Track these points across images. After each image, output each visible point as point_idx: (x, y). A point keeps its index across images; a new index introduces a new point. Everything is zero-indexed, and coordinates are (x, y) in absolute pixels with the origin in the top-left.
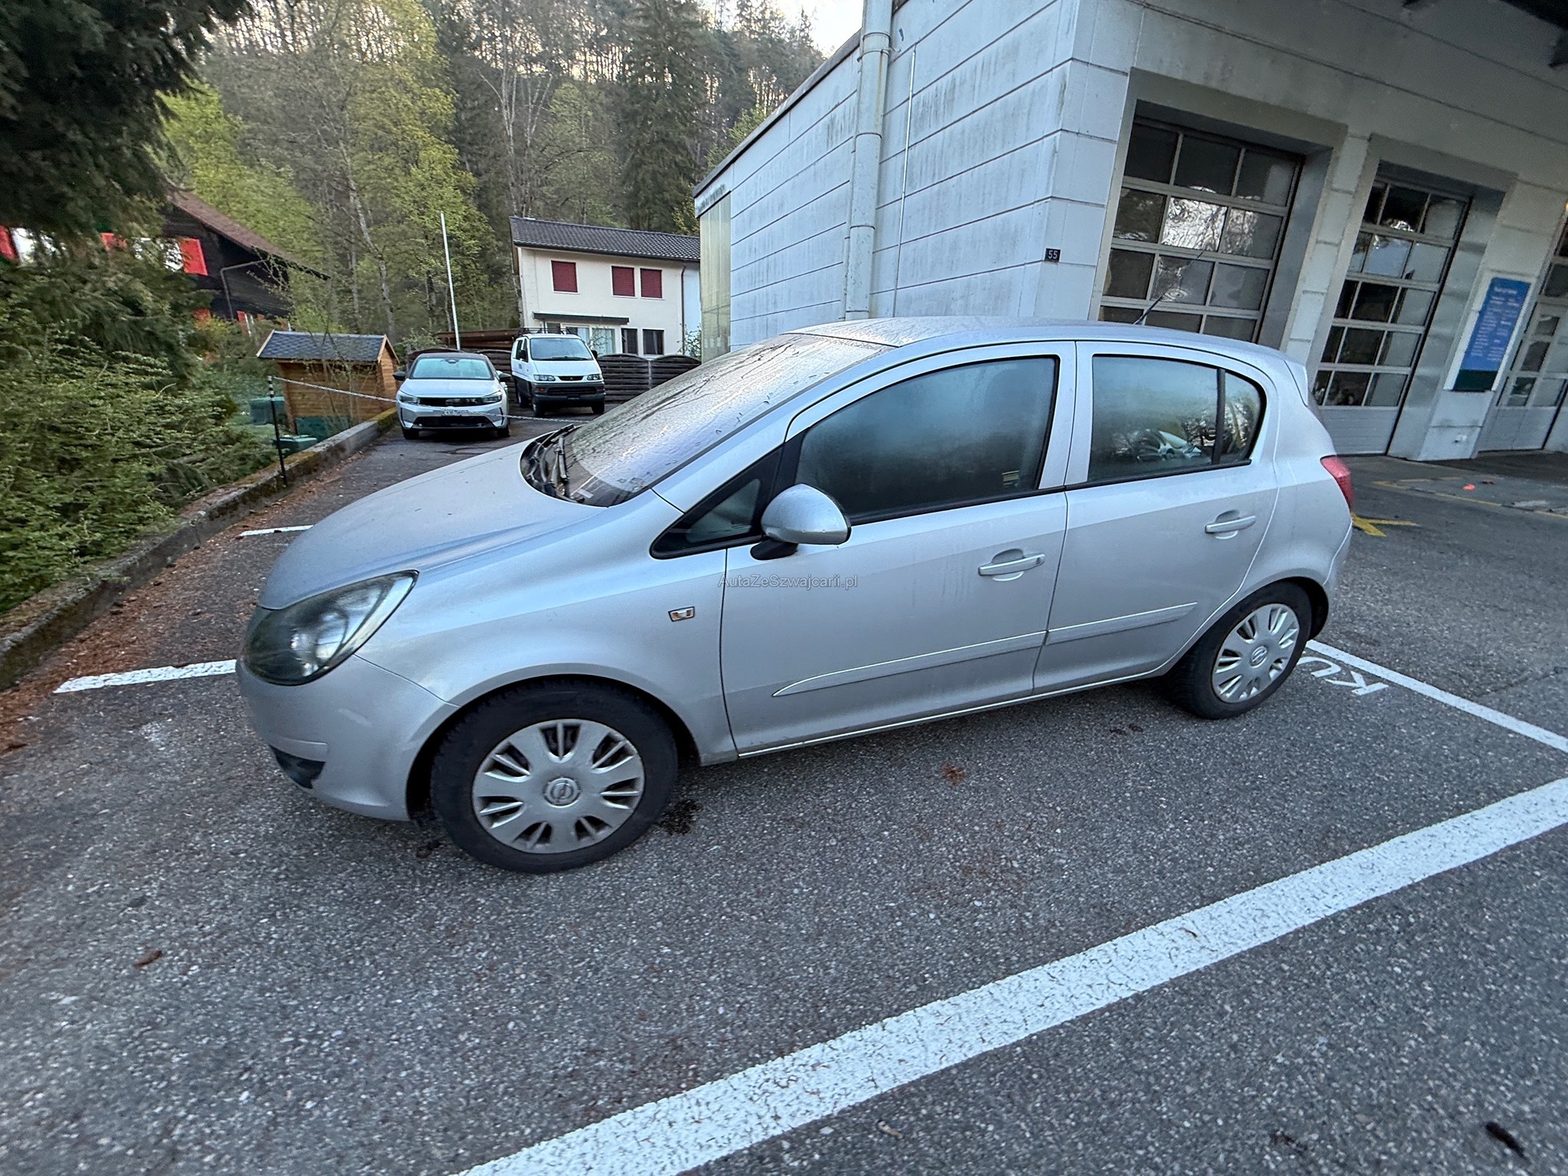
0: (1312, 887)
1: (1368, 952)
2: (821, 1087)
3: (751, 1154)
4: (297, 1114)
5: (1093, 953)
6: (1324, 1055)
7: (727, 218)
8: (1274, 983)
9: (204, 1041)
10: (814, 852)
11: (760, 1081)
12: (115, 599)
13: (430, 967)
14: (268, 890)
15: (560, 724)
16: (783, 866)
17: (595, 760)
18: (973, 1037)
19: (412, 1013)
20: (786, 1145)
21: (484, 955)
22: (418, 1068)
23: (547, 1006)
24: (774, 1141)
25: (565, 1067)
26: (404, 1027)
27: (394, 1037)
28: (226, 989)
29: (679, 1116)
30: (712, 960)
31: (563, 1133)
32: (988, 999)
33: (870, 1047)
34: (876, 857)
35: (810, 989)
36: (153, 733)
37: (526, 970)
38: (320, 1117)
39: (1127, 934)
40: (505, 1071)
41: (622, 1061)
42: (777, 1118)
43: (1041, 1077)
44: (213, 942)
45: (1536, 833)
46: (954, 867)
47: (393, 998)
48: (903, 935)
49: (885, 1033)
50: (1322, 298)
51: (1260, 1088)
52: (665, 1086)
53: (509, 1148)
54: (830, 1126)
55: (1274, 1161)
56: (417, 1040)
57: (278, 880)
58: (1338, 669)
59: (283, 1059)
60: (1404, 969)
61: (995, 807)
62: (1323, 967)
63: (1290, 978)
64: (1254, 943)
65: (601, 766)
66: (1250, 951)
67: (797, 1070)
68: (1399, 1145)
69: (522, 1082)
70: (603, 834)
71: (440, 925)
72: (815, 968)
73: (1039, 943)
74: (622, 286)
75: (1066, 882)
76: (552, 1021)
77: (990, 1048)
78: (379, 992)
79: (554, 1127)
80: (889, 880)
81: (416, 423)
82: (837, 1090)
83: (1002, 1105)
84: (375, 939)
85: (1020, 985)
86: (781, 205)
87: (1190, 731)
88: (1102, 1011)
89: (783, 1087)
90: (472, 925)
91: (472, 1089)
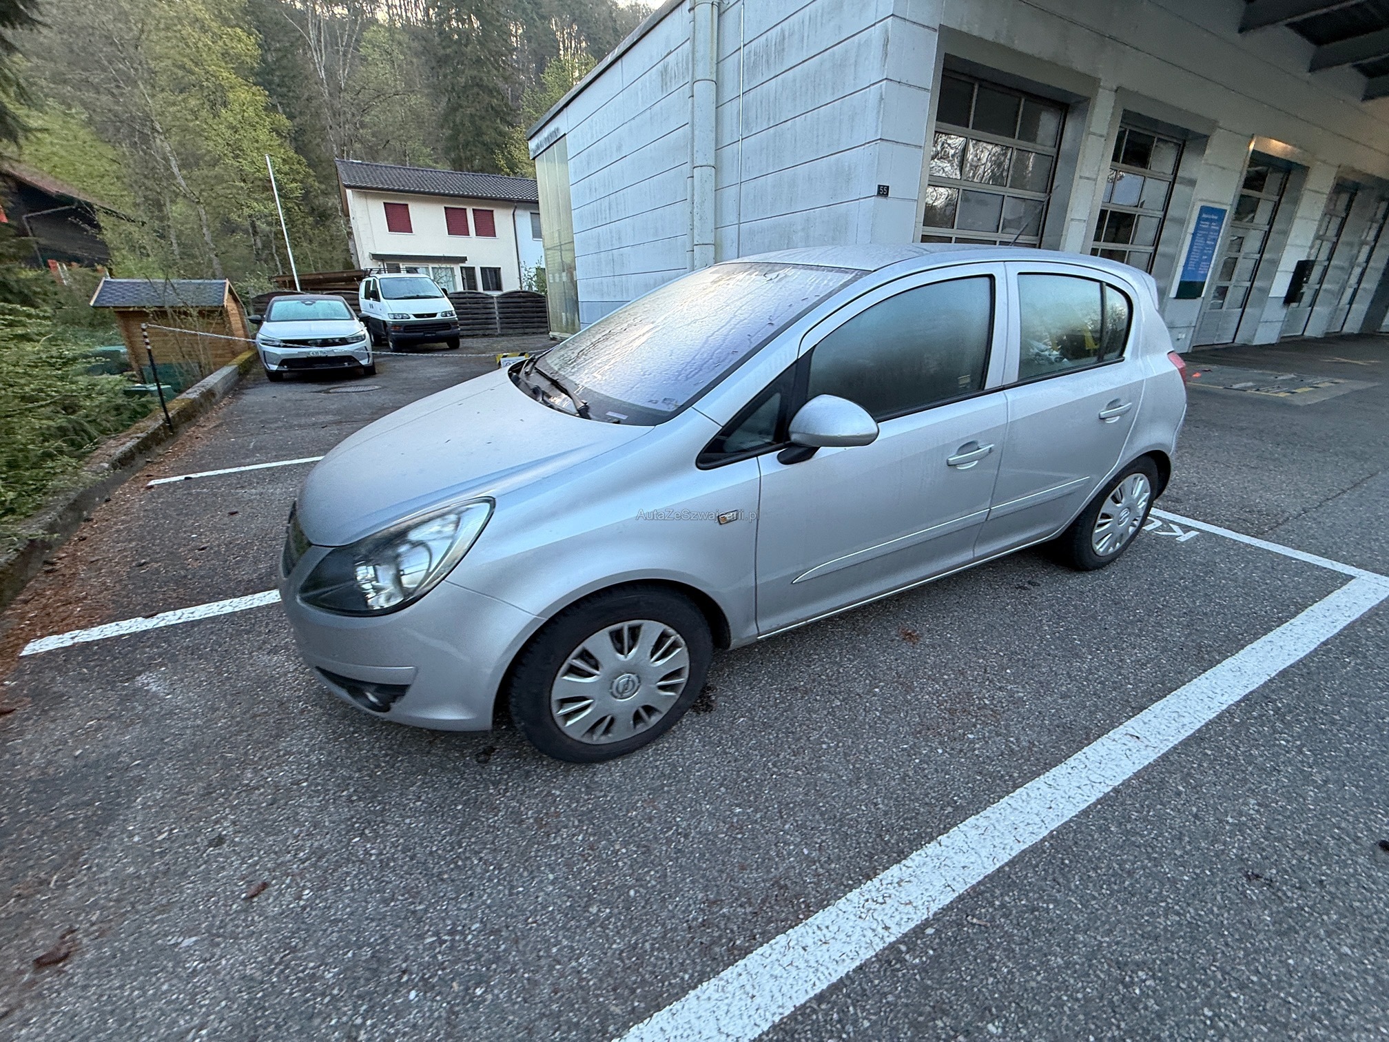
0: (1205, 690)
1: (1259, 733)
2: (910, 898)
3: (879, 960)
4: (471, 1000)
5: (1071, 761)
6: (1258, 811)
7: (564, 160)
8: (1205, 765)
9: (350, 955)
10: (825, 712)
11: (862, 902)
12: (44, 558)
13: (536, 857)
14: (346, 812)
15: (625, 625)
16: (805, 727)
17: (652, 656)
18: (1010, 840)
19: (537, 897)
20: (903, 948)
21: (580, 838)
22: (565, 942)
23: (657, 872)
24: (892, 946)
25: (695, 919)
26: (535, 910)
27: (530, 920)
28: (348, 906)
29: (809, 941)
30: (780, 812)
31: (718, 973)
32: (1009, 810)
33: (936, 860)
34: (877, 710)
35: (870, 823)
36: (150, 682)
37: (625, 844)
38: (492, 1001)
39: (1090, 744)
40: (644, 931)
41: (741, 906)
42: (886, 928)
43: (1071, 861)
44: (314, 865)
45: (1336, 631)
46: (941, 710)
47: (512, 887)
48: (924, 769)
49: (943, 848)
50: (1085, 224)
51: (1225, 843)
52: (786, 919)
53: (677, 994)
54: (931, 926)
55: (1255, 893)
56: (552, 919)
57: (352, 802)
58: (1160, 523)
59: (435, 957)
60: (1288, 741)
61: (953, 659)
62: (1234, 748)
63: (1215, 760)
64: (1181, 738)
65: (657, 660)
66: (1180, 743)
67: (887, 889)
68: (1330, 867)
69: (664, 937)
70: (654, 719)
71: (528, 818)
72: (866, 805)
73: (1029, 760)
74: (456, 226)
75: (1030, 710)
76: (667, 884)
77: (1026, 846)
78: (499, 883)
79: (708, 969)
80: (895, 727)
81: (280, 365)
82: (925, 898)
83: (1053, 888)
84: (473, 840)
85: (1028, 794)
86: (619, 148)
87: (1075, 582)
88: (1095, 804)
89: (882, 904)
90: (558, 815)
91: (622, 951)
